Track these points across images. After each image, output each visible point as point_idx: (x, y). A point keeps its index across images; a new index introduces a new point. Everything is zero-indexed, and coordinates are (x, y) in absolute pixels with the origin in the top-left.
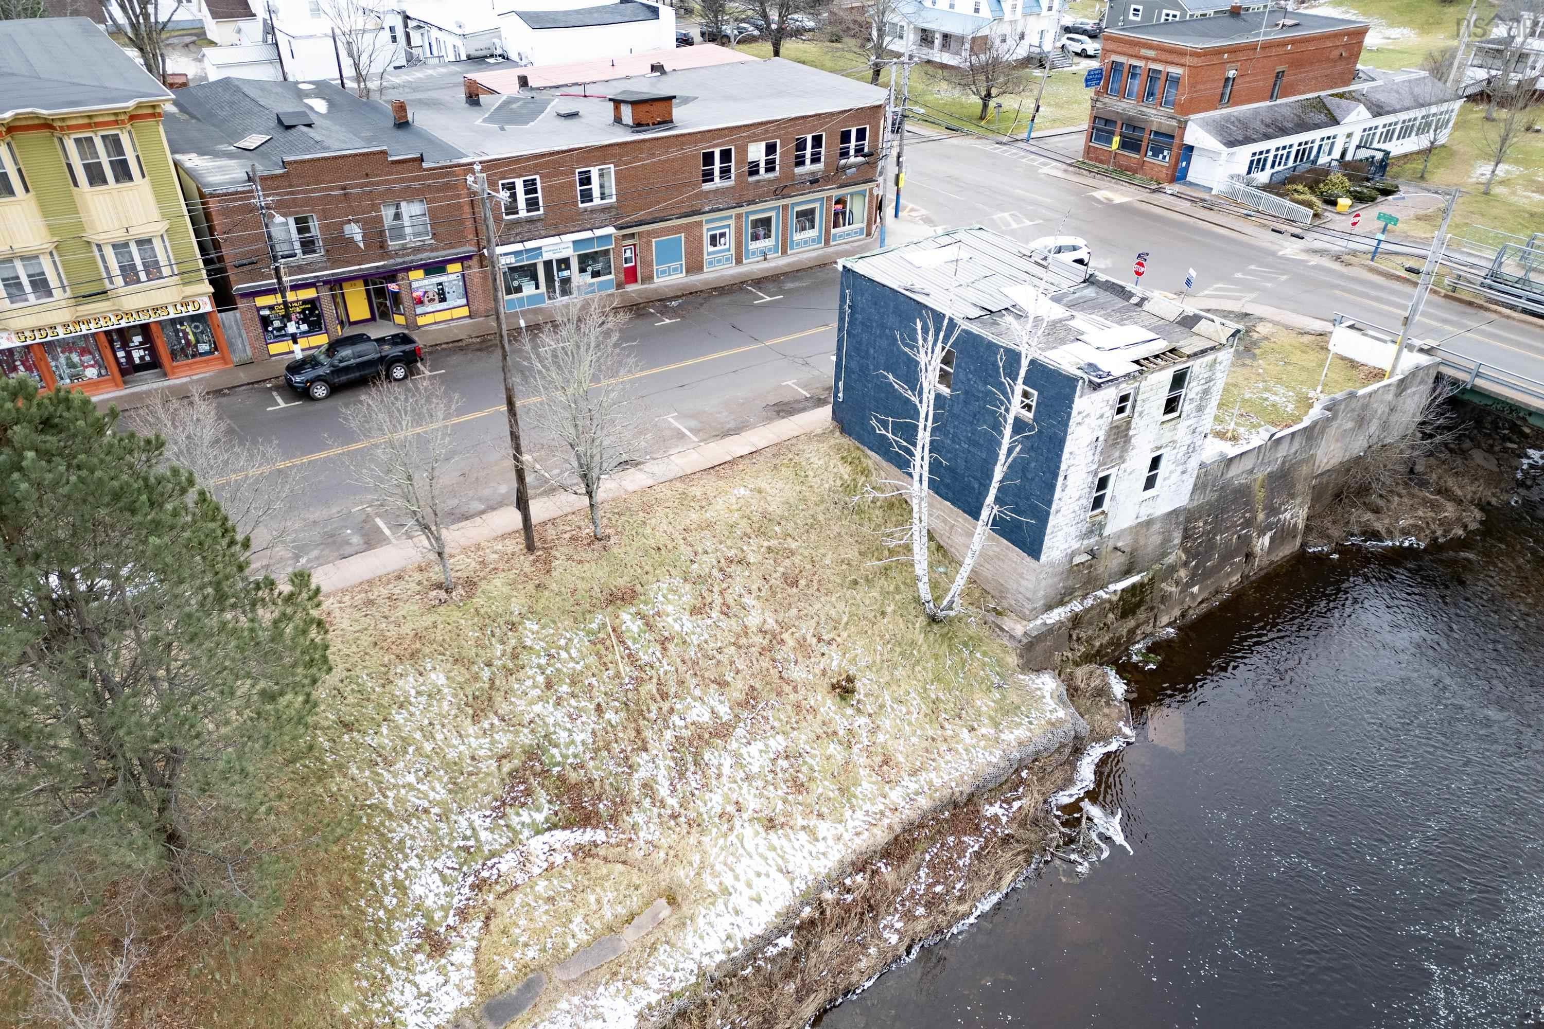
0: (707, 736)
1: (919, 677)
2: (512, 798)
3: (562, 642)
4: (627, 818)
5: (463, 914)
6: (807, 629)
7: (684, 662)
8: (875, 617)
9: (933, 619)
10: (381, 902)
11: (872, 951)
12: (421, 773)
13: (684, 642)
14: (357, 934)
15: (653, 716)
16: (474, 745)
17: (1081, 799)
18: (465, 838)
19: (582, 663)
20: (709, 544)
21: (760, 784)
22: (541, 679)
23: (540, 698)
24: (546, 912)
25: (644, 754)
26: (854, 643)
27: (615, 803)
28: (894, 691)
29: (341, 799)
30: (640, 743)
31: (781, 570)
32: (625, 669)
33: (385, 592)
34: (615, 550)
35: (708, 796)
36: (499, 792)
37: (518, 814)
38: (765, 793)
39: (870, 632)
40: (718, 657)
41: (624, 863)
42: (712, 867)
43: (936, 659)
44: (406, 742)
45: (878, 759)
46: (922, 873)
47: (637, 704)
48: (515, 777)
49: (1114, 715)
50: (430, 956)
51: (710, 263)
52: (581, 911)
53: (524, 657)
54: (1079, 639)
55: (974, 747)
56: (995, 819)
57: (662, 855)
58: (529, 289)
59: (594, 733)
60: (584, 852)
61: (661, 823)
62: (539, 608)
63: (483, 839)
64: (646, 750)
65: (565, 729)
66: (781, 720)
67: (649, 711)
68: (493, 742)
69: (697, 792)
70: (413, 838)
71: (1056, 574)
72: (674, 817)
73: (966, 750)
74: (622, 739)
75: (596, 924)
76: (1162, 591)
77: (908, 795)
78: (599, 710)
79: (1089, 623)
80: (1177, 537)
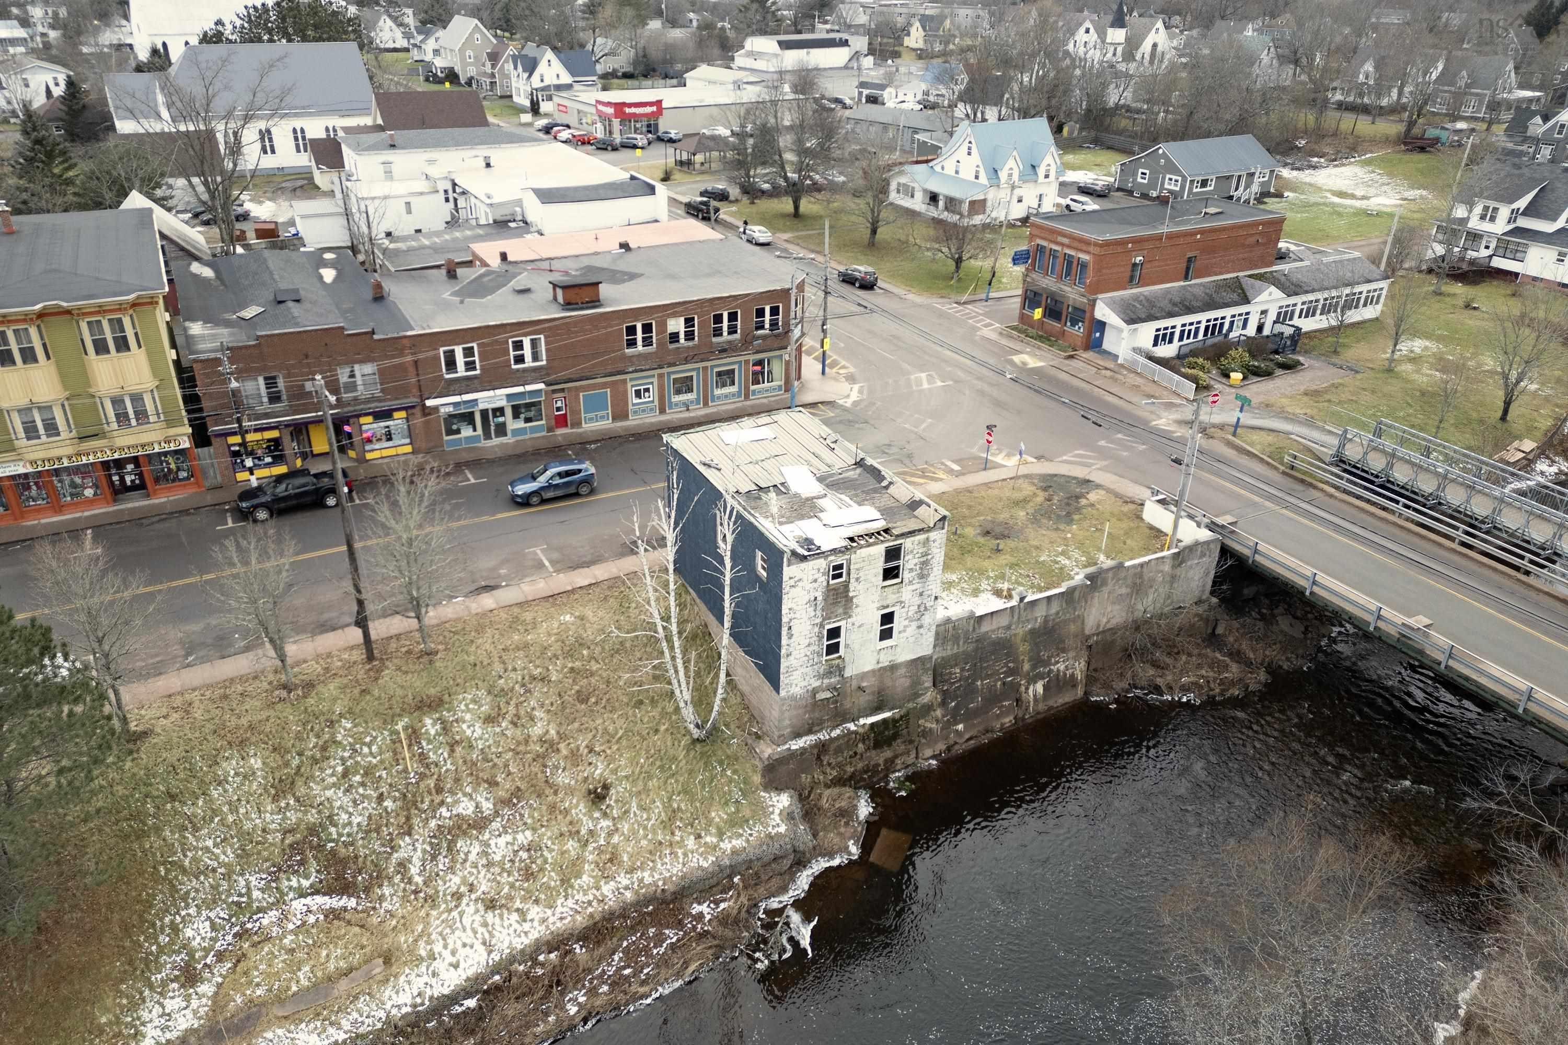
0: (465, 827)
1: (669, 789)
2: (288, 866)
4: (377, 890)
6: (582, 742)
7: (465, 762)
8: (648, 734)
10: (156, 939)
11: (552, 1018)
12: (219, 840)
13: (471, 746)
14: (131, 962)
15: (425, 806)
16: (267, 820)
17: (786, 906)
18: (240, 895)
19: (379, 758)
20: (519, 664)
21: (497, 870)
22: (340, 769)
23: (334, 785)
24: (284, 961)
25: (407, 838)
26: (621, 756)
27: (371, 876)
28: (642, 799)
29: (149, 855)
30: (406, 829)
31: (577, 688)
32: (413, 766)
33: (240, 688)
34: (438, 664)
35: (450, 876)
36: (278, 860)
37: (289, 880)
38: (499, 878)
39: (638, 747)
40: (496, 760)
41: (362, 926)
42: (429, 935)
43: (690, 774)
44: (215, 813)
45: (606, 857)
46: (616, 958)
47: (414, 796)
48: (295, 849)
49: (848, 835)
50: (183, 986)
51: (634, 413)
52: (312, 963)
53: (332, 750)
54: (829, 764)
55: (692, 853)
56: (699, 917)
57: (394, 922)
58: (467, 432)
59: (370, 817)
60: (333, 915)
61: (403, 897)
62: (357, 710)
63: (254, 897)
64: (410, 834)
65: (347, 812)
66: (533, 818)
67: (422, 802)
68: (283, 819)
69: (441, 873)
70: (197, 891)
71: (799, 707)
72: (416, 892)
73: (685, 855)
74: (392, 824)
75: (319, 974)
76: (919, 726)
77: (618, 889)
78: (381, 798)
79: (839, 750)
80: (928, 681)
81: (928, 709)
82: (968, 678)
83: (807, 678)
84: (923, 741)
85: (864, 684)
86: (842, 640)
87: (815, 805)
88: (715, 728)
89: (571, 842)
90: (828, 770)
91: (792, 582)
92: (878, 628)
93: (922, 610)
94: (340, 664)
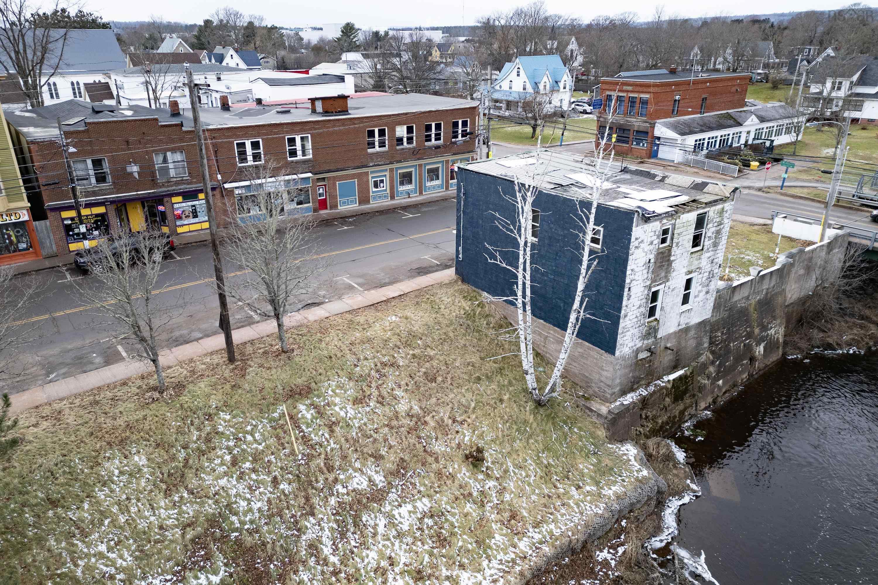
0: (365, 501)
1: (533, 447)
2: (193, 563)
3: (249, 428)
4: (294, 577)
6: (444, 413)
7: (347, 440)
8: (495, 403)
9: (539, 404)
12: (112, 543)
13: (348, 425)
15: (320, 485)
16: (163, 516)
17: (668, 544)
19: (263, 444)
21: (410, 540)
22: (228, 458)
23: (226, 474)
25: (311, 519)
26: (481, 423)
27: (283, 563)
28: (514, 459)
30: (308, 509)
31: (424, 370)
32: (299, 448)
34: (297, 359)
35: (365, 553)
36: (181, 558)
37: (197, 578)
38: (414, 548)
39: (492, 415)
40: (375, 435)
43: (544, 434)
44: (104, 515)
45: (507, 515)
47: (307, 476)
48: (197, 543)
49: (682, 475)
51: (374, 198)
53: (216, 441)
54: (647, 417)
55: (582, 502)
56: (605, 563)
58: (254, 211)
59: (269, 501)
61: (323, 580)
62: (232, 402)
64: (313, 515)
65: (245, 499)
66: (425, 485)
67: (317, 481)
69: (355, 550)
71: (627, 366)
73: (577, 504)
74: (293, 506)
76: (699, 382)
77: (534, 544)
78: (275, 481)
80: (706, 342)
81: (704, 367)
82: (725, 340)
83: (634, 339)
84: (700, 395)
85: (669, 345)
86: (659, 303)
89: (468, 505)
91: (636, 243)
92: (683, 292)
93: (711, 276)
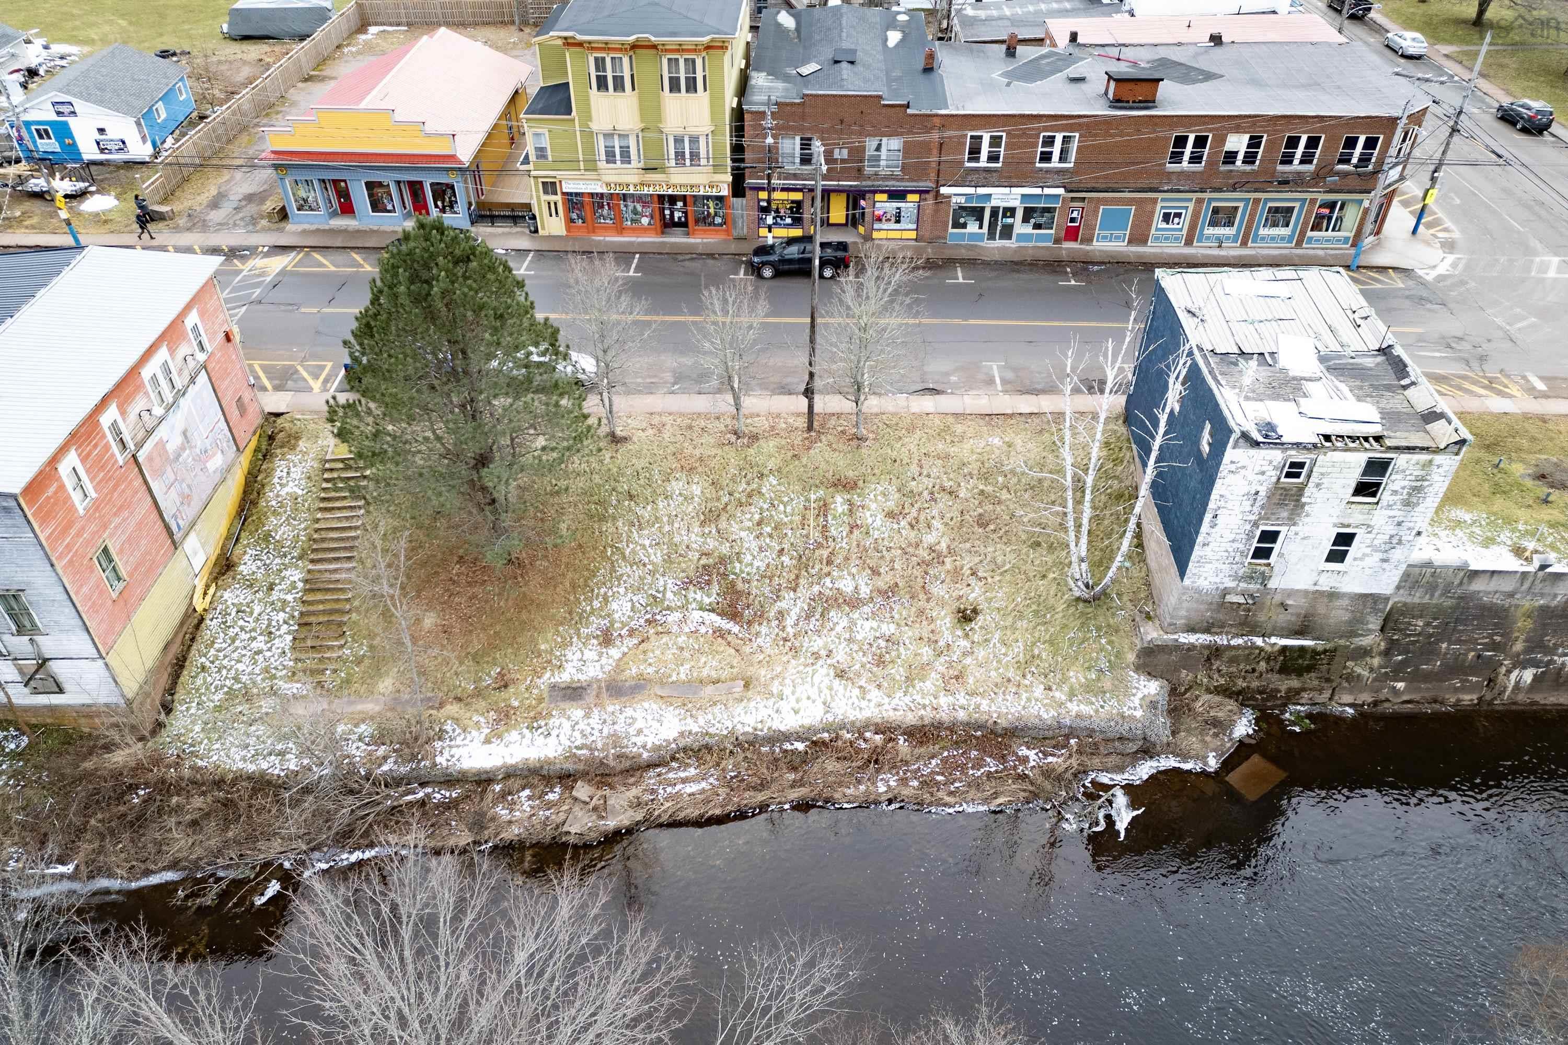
0: (841, 601)
1: (1037, 634)
2: (697, 582)
3: (786, 499)
4: (756, 626)
5: (632, 633)
6: (968, 562)
7: (858, 546)
8: (1035, 576)
10: (592, 602)
11: (862, 788)
12: (654, 542)
13: (868, 533)
14: (570, 613)
16: (693, 539)
17: (1118, 786)
18: (658, 591)
19: (789, 518)
20: (935, 471)
21: (855, 647)
22: (757, 517)
23: (749, 529)
24: (674, 654)
25: (792, 593)
26: (1000, 588)
27: (755, 614)
28: (1006, 635)
29: (604, 536)
30: (794, 585)
31: (980, 511)
32: (815, 535)
33: (703, 424)
34: (863, 451)
35: (816, 637)
36: (692, 574)
38: (855, 655)
39: (1020, 585)
40: (885, 553)
41: (737, 651)
42: (784, 679)
43: (1062, 628)
44: (657, 520)
45: (954, 673)
46: (934, 762)
47: (808, 559)
48: (705, 570)
49: (1212, 746)
50: (600, 644)
51: (1157, 239)
52: (693, 663)
53: (755, 498)
54: (1219, 670)
55: (1038, 701)
56: (1025, 760)
57: (761, 657)
58: (972, 227)
59: (768, 565)
60: (720, 633)
61: (775, 640)
62: (786, 470)
63: (668, 596)
64: (795, 591)
65: (752, 555)
66: (902, 615)
67: (813, 567)
69: (810, 633)
70: (629, 576)
71: (1202, 602)
72: (785, 640)
73: (1029, 700)
74: (784, 577)
75: (695, 674)
76: (1345, 667)
77: (954, 705)
78: (781, 552)
79: (1233, 660)
80: (1375, 623)
81: (1365, 653)
82: (1431, 636)
83: (1221, 575)
84: (1346, 685)
85: (1290, 602)
86: (1277, 547)
87: (1188, 705)
88: (1104, 593)
89: (927, 649)
90: (1216, 676)
91: (1233, 467)
92: (1328, 546)
93: (1394, 542)
94: (784, 426)
